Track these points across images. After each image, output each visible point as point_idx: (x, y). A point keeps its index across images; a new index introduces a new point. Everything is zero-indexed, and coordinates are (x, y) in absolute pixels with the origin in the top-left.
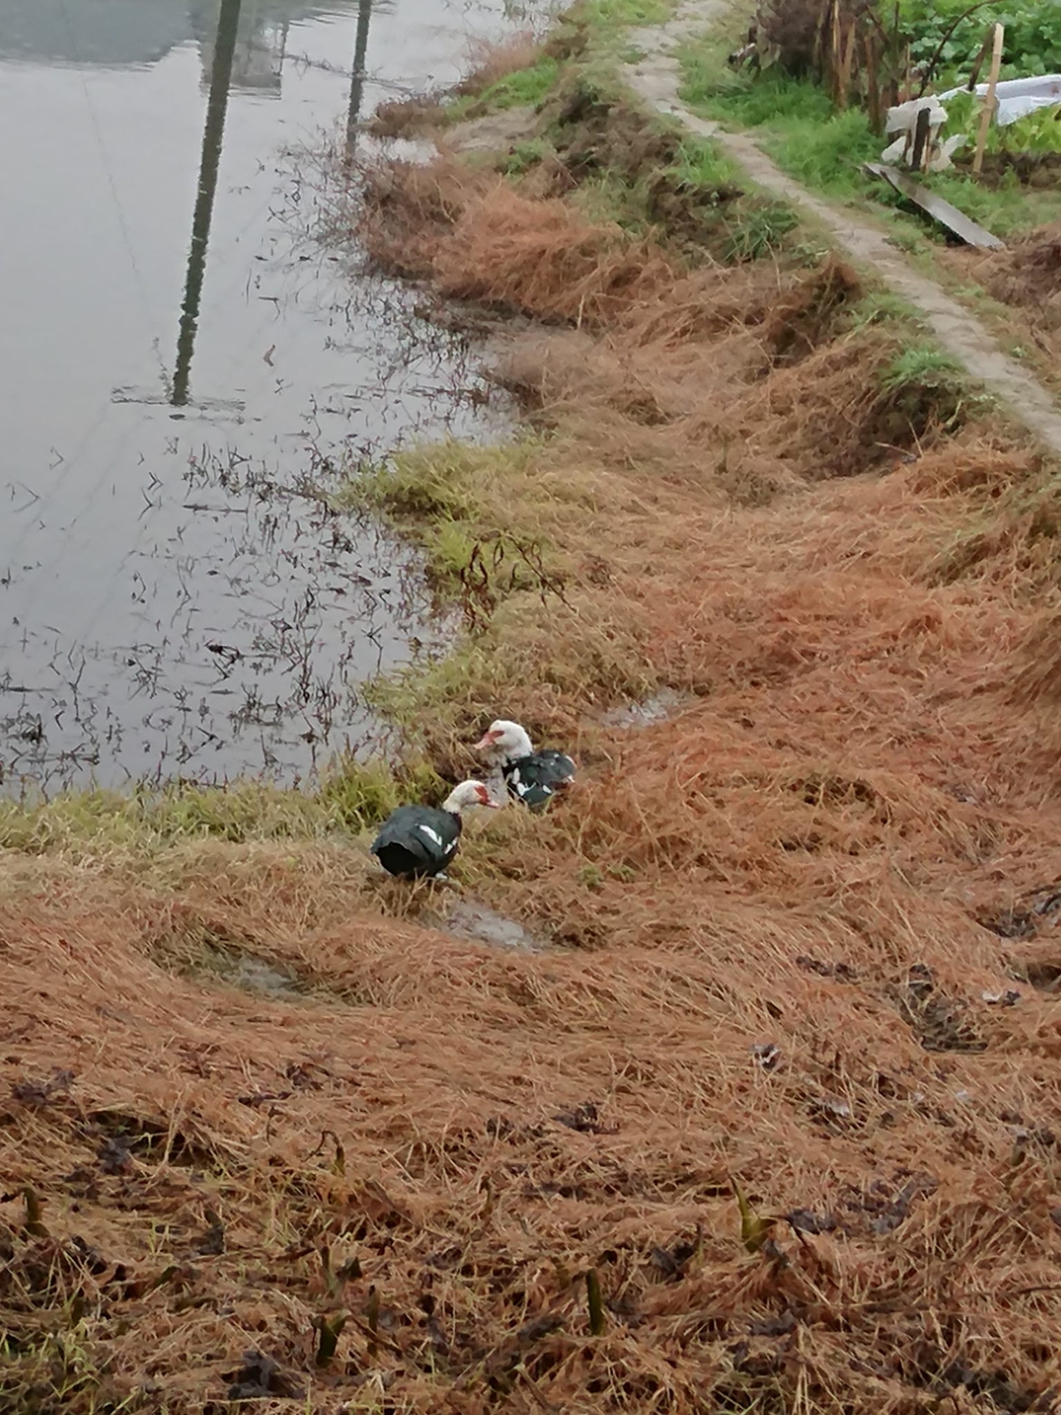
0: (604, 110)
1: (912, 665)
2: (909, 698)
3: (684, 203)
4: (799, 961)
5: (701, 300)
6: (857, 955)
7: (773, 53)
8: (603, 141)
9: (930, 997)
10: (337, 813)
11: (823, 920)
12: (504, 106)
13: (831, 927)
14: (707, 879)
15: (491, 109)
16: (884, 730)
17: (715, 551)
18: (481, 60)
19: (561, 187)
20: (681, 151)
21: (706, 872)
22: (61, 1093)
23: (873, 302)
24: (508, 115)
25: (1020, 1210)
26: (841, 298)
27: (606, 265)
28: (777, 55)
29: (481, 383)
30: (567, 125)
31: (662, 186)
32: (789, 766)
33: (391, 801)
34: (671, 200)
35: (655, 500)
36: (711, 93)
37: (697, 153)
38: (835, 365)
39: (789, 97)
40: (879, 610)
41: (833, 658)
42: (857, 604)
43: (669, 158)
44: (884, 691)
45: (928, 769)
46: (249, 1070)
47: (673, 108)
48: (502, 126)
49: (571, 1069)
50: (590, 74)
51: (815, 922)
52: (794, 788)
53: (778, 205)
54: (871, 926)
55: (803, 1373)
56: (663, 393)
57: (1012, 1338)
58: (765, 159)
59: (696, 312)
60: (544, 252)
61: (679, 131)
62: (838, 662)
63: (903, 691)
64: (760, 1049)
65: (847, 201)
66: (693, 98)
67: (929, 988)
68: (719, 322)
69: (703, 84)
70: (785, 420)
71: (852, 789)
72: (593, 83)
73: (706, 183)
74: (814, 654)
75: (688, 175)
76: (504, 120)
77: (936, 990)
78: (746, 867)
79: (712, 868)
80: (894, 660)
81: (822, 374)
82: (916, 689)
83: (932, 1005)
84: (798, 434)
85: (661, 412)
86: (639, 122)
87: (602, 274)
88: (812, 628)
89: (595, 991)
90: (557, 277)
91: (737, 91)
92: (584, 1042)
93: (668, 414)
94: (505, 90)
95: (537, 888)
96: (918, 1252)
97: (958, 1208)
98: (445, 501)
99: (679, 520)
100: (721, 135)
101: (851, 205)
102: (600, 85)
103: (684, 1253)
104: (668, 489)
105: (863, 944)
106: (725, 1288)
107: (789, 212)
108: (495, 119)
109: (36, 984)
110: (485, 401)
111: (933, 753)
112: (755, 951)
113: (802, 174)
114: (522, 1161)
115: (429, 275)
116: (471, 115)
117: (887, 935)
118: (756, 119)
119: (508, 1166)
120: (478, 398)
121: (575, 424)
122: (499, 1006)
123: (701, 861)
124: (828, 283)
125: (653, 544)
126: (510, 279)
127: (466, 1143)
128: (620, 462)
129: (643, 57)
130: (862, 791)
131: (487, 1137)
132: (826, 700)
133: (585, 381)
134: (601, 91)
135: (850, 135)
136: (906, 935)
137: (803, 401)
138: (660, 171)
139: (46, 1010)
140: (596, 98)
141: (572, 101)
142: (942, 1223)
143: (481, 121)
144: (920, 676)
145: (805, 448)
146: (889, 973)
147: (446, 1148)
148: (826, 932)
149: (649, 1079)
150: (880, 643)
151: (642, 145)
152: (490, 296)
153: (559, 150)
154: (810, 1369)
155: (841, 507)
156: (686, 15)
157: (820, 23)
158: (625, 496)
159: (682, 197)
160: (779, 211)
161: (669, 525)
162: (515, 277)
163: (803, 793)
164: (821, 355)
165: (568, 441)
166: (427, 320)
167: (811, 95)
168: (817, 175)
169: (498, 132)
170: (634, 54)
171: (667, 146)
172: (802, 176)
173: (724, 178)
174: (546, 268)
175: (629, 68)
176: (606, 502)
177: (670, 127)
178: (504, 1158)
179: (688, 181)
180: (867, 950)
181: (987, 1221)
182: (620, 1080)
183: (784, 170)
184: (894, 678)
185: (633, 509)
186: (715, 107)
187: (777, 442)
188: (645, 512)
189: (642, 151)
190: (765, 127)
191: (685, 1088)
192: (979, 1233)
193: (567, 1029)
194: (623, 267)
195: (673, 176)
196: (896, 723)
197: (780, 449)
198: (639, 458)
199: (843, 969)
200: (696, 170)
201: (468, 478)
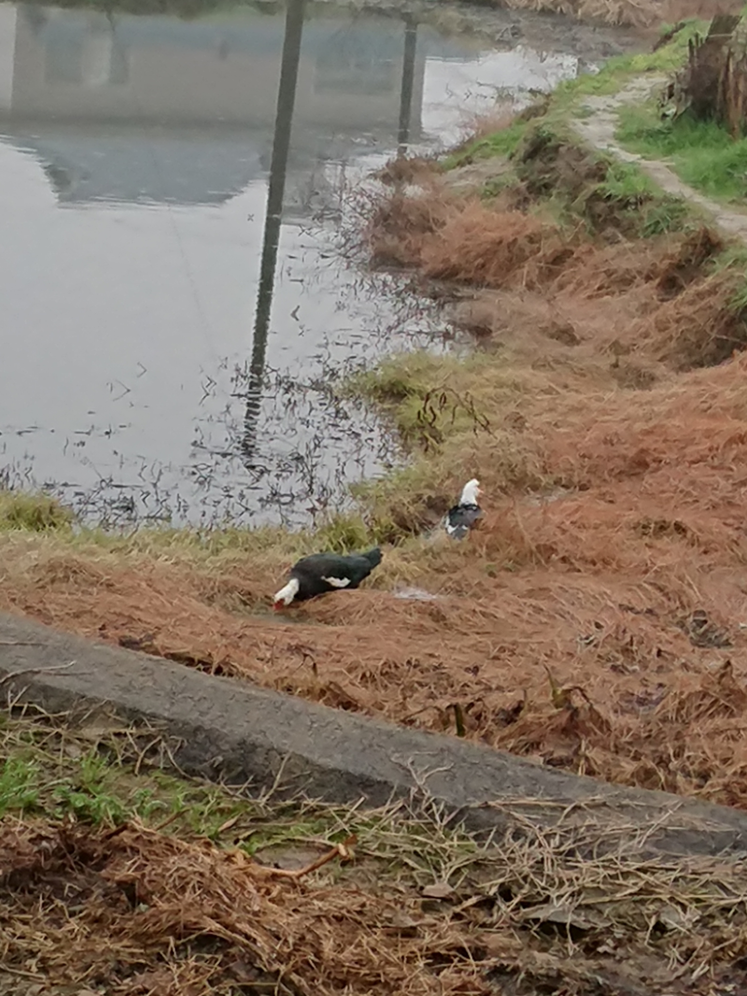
0: (556, 149)
1: (727, 464)
2: (722, 483)
3: (611, 209)
4: (620, 606)
5: (614, 265)
6: (661, 605)
7: (686, 101)
8: (553, 169)
9: (705, 627)
10: (327, 543)
11: (639, 586)
12: (486, 157)
13: (645, 590)
14: (569, 571)
15: (474, 158)
16: (703, 501)
17: (604, 412)
18: (471, 127)
19: (522, 203)
20: (610, 172)
21: (567, 566)
22: (149, 643)
23: (731, 253)
24: (489, 163)
25: (728, 695)
26: (708, 253)
27: (548, 249)
28: (689, 104)
29: (450, 328)
30: (529, 161)
31: (595, 197)
32: (632, 516)
33: (363, 536)
34: (600, 207)
35: (566, 387)
36: (639, 134)
37: (622, 172)
38: (700, 295)
39: (697, 134)
40: (709, 434)
41: (674, 463)
42: (694, 430)
43: (603, 178)
44: (704, 479)
45: (730, 521)
46: (263, 646)
47: (610, 146)
48: (483, 170)
49: (465, 650)
50: (546, 123)
51: (634, 588)
52: (634, 528)
53: (677, 201)
54: (670, 588)
55: (582, 762)
56: (580, 325)
57: (715, 756)
58: (674, 176)
59: (609, 273)
60: (501, 242)
61: (611, 159)
62: (677, 465)
63: (717, 478)
64: (584, 636)
65: (730, 199)
66: (623, 138)
67: (705, 622)
68: (626, 281)
69: (634, 128)
70: (665, 335)
71: (672, 527)
72: (547, 129)
73: (628, 193)
74: (660, 461)
75: (613, 187)
76: (485, 166)
77: (709, 622)
78: (594, 564)
79: (571, 564)
80: (716, 462)
81: (692, 303)
82: (727, 477)
83: (706, 631)
84: (673, 344)
85: (578, 337)
86: (581, 154)
87: (544, 255)
88: (662, 446)
89: (484, 614)
90: (511, 259)
91: (660, 132)
92: (474, 639)
93: (583, 339)
94: (486, 145)
95: (455, 576)
96: (664, 720)
97: (690, 695)
98: (416, 388)
99: (581, 397)
100: (643, 162)
101: (733, 202)
102: (552, 131)
103: (517, 710)
104: (576, 379)
105: (664, 599)
106: (541, 725)
107: (683, 206)
108: (478, 166)
109: (131, 602)
110: (452, 338)
111: (734, 512)
112: (592, 600)
113: (700, 183)
114: (427, 680)
115: (418, 265)
116: (461, 164)
117: (680, 594)
118: (670, 150)
119: (418, 683)
120: (447, 336)
121: (514, 345)
122: (422, 622)
123: (564, 559)
124: (699, 242)
125: (561, 409)
126: (476, 263)
127: (393, 670)
128: (544, 366)
129: (592, 113)
130: (680, 528)
131: (407, 668)
132: (666, 486)
133: (524, 319)
134: (553, 135)
135: (739, 155)
136: (694, 595)
137: (678, 321)
138: (595, 186)
139: (138, 614)
140: (550, 140)
141: (532, 144)
142: (680, 703)
143: (468, 167)
144: (731, 470)
145: (678, 353)
146: (680, 614)
147: (382, 674)
148: (641, 594)
149: (513, 653)
150: (707, 452)
151: (583, 171)
152: (462, 275)
153: (522, 180)
154: (587, 759)
155: (697, 382)
156: (633, 88)
157: (721, 78)
158: (546, 384)
159: (609, 204)
160: (676, 205)
161: (572, 398)
162: (480, 261)
163: (640, 529)
164: (691, 290)
165: (507, 355)
166: (414, 292)
167: (713, 130)
168: (711, 184)
169: (478, 173)
170: (585, 111)
171: (601, 169)
172: (699, 185)
173: (640, 188)
174: (504, 254)
175: (578, 121)
176: (529, 387)
177: (603, 156)
178: (415, 679)
179: (613, 192)
180: (667, 603)
181: (707, 702)
182: (494, 653)
183: (686, 182)
184: (714, 472)
185: (548, 391)
186: (642, 144)
187: (658, 349)
188: (558, 393)
189: (583, 174)
190: (676, 156)
191: (535, 655)
192: (702, 708)
193: (465, 634)
194: (561, 249)
195: (603, 189)
196: (712, 497)
197: (660, 355)
198: (558, 362)
199: (650, 611)
200: (620, 184)
201: (432, 374)
